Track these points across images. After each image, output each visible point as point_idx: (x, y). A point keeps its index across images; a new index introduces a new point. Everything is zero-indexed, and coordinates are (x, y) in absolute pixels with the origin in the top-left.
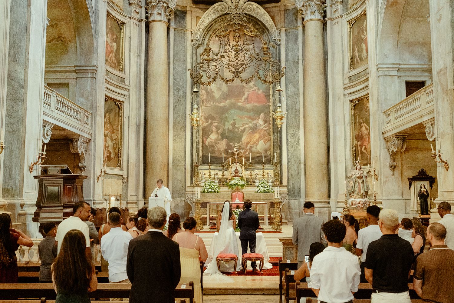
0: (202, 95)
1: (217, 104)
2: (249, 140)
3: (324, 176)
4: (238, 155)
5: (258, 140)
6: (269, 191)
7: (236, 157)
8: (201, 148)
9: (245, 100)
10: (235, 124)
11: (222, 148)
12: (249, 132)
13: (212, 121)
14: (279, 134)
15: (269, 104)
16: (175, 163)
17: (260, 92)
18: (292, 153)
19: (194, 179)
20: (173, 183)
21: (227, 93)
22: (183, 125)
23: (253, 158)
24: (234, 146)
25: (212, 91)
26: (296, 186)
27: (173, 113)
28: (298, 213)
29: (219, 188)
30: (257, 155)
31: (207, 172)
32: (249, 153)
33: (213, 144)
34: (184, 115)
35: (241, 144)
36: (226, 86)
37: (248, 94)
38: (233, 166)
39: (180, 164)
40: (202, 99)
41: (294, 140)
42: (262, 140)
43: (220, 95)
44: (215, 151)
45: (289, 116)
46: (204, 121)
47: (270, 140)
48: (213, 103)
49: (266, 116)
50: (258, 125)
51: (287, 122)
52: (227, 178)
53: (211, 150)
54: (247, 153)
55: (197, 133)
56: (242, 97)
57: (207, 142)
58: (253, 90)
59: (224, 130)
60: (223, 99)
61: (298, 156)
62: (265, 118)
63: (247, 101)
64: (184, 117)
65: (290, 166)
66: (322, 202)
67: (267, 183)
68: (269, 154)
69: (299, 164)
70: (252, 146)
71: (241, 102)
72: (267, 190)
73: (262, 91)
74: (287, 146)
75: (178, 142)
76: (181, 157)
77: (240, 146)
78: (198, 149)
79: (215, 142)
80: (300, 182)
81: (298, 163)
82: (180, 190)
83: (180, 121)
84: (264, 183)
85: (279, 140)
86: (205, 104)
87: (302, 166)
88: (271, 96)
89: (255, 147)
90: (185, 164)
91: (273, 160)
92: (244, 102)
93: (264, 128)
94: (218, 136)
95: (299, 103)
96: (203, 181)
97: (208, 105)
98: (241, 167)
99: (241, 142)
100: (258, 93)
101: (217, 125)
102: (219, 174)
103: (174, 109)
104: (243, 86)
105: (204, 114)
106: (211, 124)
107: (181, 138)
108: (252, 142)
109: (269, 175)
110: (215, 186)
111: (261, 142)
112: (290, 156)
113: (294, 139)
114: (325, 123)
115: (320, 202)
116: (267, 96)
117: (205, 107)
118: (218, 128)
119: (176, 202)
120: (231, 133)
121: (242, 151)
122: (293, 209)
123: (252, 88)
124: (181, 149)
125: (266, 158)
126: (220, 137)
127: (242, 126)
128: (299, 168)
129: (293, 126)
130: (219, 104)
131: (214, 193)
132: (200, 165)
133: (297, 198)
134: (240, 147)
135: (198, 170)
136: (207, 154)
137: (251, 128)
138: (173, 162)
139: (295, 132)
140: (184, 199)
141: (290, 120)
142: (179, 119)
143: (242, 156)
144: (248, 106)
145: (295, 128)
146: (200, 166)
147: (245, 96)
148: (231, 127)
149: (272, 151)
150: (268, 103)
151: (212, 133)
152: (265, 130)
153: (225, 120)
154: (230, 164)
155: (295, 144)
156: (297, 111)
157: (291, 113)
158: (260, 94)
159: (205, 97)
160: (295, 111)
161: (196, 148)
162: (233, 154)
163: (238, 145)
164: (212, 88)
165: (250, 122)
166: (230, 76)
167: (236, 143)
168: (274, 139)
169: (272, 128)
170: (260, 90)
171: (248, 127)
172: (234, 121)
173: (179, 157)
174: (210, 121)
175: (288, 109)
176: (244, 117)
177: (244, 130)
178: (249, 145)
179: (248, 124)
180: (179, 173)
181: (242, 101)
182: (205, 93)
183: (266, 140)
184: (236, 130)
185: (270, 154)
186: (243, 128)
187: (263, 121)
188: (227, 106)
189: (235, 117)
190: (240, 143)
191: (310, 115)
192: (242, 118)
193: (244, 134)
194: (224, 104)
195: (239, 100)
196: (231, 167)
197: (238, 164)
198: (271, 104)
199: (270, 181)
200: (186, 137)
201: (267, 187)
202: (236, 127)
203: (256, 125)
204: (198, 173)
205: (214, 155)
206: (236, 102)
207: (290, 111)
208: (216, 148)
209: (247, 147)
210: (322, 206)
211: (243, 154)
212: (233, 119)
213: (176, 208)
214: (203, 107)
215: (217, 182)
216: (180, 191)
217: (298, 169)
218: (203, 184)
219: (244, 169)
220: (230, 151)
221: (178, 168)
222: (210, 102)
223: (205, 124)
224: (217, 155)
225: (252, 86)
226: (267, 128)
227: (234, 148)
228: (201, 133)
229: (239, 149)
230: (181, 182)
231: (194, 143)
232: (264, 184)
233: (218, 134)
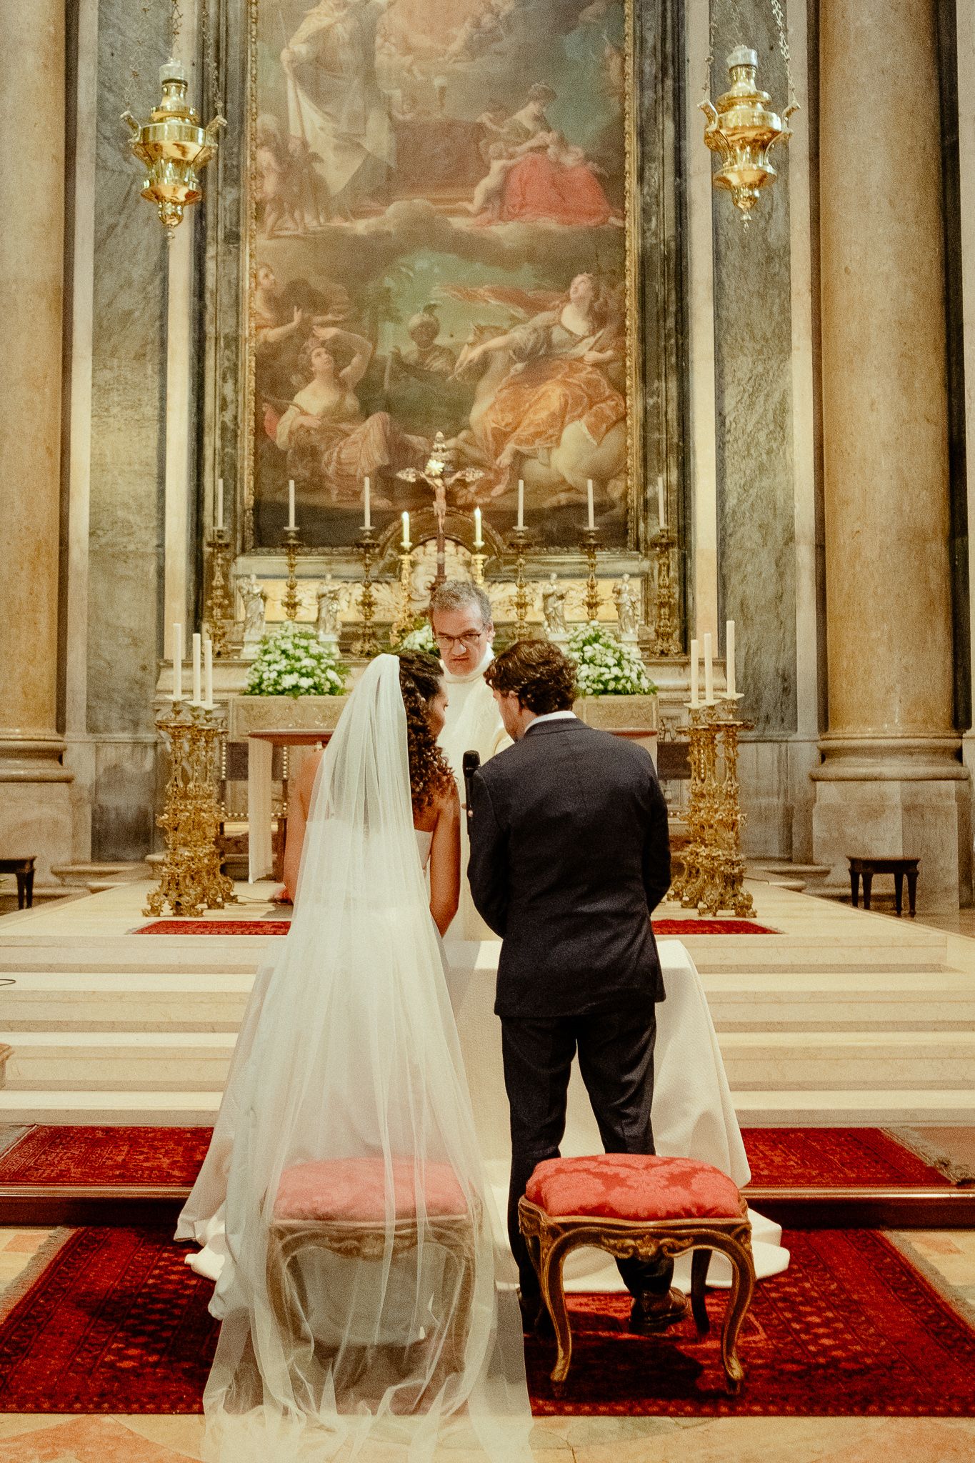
0: (258, 175)
1: (338, 222)
2: (509, 418)
3: (932, 603)
4: (450, 496)
5: (559, 419)
6: (629, 686)
7: (440, 505)
8: (246, 465)
9: (488, 200)
10: (435, 333)
11: (364, 462)
12: (512, 372)
13: (306, 315)
14: (673, 385)
15: (619, 223)
16: (103, 541)
17: (569, 160)
18: (745, 488)
19: (205, 626)
20: (93, 650)
21: (393, 165)
22: (153, 334)
23: (531, 517)
24: (427, 449)
25: (311, 150)
26: (769, 664)
27: (96, 268)
28: (780, 813)
29: (341, 669)
30: (549, 502)
31: (278, 590)
32: (512, 490)
33: (315, 439)
34: (157, 281)
35: (466, 441)
36: (386, 127)
37: (504, 167)
38: (421, 558)
39: (131, 547)
40: (258, 196)
41: (755, 418)
42: (580, 416)
43: (355, 177)
44: (323, 477)
45: (730, 284)
46: (267, 315)
47: (623, 418)
48: (317, 217)
49: (603, 288)
50: (557, 335)
51: (717, 316)
52: (390, 625)
53: (303, 472)
54: (499, 490)
55: (224, 380)
56: (474, 184)
57: (283, 430)
58: (532, 150)
59: (373, 363)
60: (374, 195)
61: (780, 504)
62: (597, 296)
63: (501, 207)
64: (154, 289)
65: (734, 555)
66: (922, 750)
67: (613, 643)
68: (616, 495)
69: (786, 544)
70: (524, 449)
71: (467, 213)
72: (617, 679)
73: (581, 155)
74: (721, 446)
75: (123, 427)
76: (141, 506)
77: (459, 451)
78: (230, 471)
79: (321, 430)
80: (788, 645)
81: (781, 542)
82: (132, 690)
83: (130, 313)
84: (596, 639)
85: (673, 414)
86: (270, 220)
87: (804, 555)
88: (631, 183)
89: (542, 454)
90: (161, 545)
91: (642, 525)
92: (483, 210)
93: (593, 356)
94: (343, 398)
95: (787, 214)
96: (252, 635)
97: (290, 227)
98: (468, 564)
99: (468, 427)
100: (558, 164)
101: (336, 340)
102: (344, 597)
103: (99, 246)
104: (481, 127)
105: (267, 276)
106: (305, 332)
107: (136, 405)
108: (524, 432)
109: (625, 598)
110: (318, 658)
111: (576, 432)
112: (732, 502)
113: (759, 408)
114: (938, 311)
115: (908, 751)
116: (611, 183)
117: (273, 243)
118: (339, 353)
119: (110, 754)
120: (412, 379)
121: (473, 475)
122: (751, 789)
123: (528, 135)
124: (137, 467)
125: (602, 519)
126: (351, 402)
127: (472, 345)
128: (783, 565)
129: (753, 338)
130: (347, 225)
131: (314, 698)
132: (243, 551)
133: (769, 733)
134: (463, 459)
135: (231, 578)
136: (279, 497)
137: (519, 353)
138: (91, 534)
139: (760, 369)
140: (150, 737)
141: (734, 305)
142: (126, 301)
143: (469, 508)
144: (507, 232)
145: (760, 352)
146: (240, 560)
147: (490, 182)
148: (410, 349)
149: (633, 482)
150: (612, 220)
151: (309, 379)
152: (597, 365)
153: (384, 308)
154: (406, 544)
155: (762, 437)
156: (777, 256)
157: (741, 269)
158: (573, 169)
159: (270, 185)
160: (760, 256)
161: (223, 461)
162: (423, 492)
163: (452, 442)
164: (309, 138)
165: (515, 321)
166: (410, 71)
167: (440, 435)
168: (645, 409)
169: (634, 355)
170: (572, 148)
171: (504, 348)
172: (426, 318)
173: (126, 506)
174: (297, 316)
175: (723, 248)
176: (481, 291)
177: (481, 368)
178: (510, 447)
179: (505, 333)
180: (126, 595)
181: (473, 208)
182: (273, 164)
183: (601, 417)
184: (438, 364)
185: (624, 496)
186: (476, 353)
187: (588, 314)
188: (389, 234)
189: (437, 293)
190: (463, 434)
191: (853, 267)
192: (471, 297)
193: (483, 385)
194: (373, 221)
195: (457, 200)
196: (413, 564)
197: (450, 546)
198: (632, 225)
199: (631, 635)
200: (163, 398)
201: (619, 664)
202: (437, 347)
203: (548, 341)
204: (228, 595)
205: (316, 500)
206: (440, 211)
207: (733, 257)
208: (328, 464)
209: (497, 455)
210: (923, 770)
211: (476, 493)
212: (421, 306)
213: (109, 785)
214: (262, 241)
215: (334, 638)
216: (132, 696)
217: (781, 575)
218: (250, 652)
219: (486, 573)
220: (408, 476)
221: (121, 569)
222: (297, 214)
223: (273, 334)
224: (332, 498)
225: (529, 125)
226: (609, 353)
227: (426, 457)
228: (249, 380)
229: (458, 463)
230: (135, 643)
231: (207, 430)
232: (596, 645)
233: (341, 384)
